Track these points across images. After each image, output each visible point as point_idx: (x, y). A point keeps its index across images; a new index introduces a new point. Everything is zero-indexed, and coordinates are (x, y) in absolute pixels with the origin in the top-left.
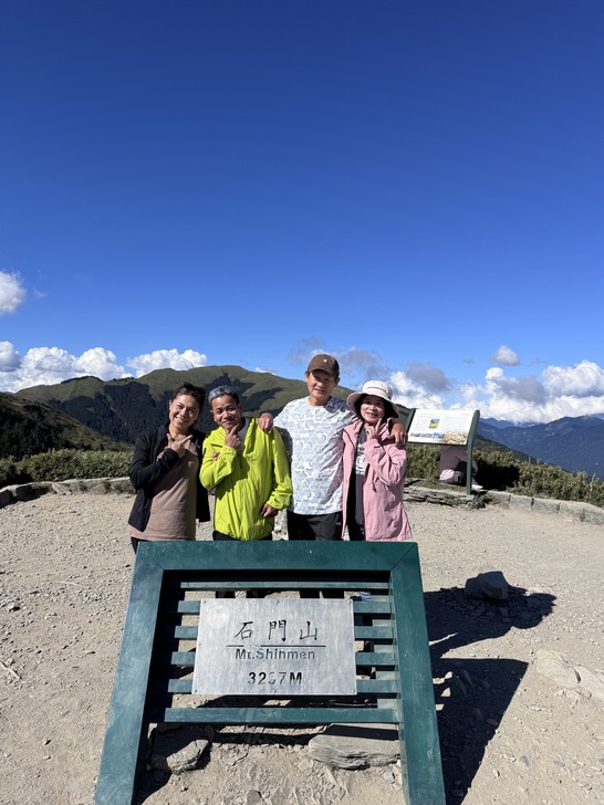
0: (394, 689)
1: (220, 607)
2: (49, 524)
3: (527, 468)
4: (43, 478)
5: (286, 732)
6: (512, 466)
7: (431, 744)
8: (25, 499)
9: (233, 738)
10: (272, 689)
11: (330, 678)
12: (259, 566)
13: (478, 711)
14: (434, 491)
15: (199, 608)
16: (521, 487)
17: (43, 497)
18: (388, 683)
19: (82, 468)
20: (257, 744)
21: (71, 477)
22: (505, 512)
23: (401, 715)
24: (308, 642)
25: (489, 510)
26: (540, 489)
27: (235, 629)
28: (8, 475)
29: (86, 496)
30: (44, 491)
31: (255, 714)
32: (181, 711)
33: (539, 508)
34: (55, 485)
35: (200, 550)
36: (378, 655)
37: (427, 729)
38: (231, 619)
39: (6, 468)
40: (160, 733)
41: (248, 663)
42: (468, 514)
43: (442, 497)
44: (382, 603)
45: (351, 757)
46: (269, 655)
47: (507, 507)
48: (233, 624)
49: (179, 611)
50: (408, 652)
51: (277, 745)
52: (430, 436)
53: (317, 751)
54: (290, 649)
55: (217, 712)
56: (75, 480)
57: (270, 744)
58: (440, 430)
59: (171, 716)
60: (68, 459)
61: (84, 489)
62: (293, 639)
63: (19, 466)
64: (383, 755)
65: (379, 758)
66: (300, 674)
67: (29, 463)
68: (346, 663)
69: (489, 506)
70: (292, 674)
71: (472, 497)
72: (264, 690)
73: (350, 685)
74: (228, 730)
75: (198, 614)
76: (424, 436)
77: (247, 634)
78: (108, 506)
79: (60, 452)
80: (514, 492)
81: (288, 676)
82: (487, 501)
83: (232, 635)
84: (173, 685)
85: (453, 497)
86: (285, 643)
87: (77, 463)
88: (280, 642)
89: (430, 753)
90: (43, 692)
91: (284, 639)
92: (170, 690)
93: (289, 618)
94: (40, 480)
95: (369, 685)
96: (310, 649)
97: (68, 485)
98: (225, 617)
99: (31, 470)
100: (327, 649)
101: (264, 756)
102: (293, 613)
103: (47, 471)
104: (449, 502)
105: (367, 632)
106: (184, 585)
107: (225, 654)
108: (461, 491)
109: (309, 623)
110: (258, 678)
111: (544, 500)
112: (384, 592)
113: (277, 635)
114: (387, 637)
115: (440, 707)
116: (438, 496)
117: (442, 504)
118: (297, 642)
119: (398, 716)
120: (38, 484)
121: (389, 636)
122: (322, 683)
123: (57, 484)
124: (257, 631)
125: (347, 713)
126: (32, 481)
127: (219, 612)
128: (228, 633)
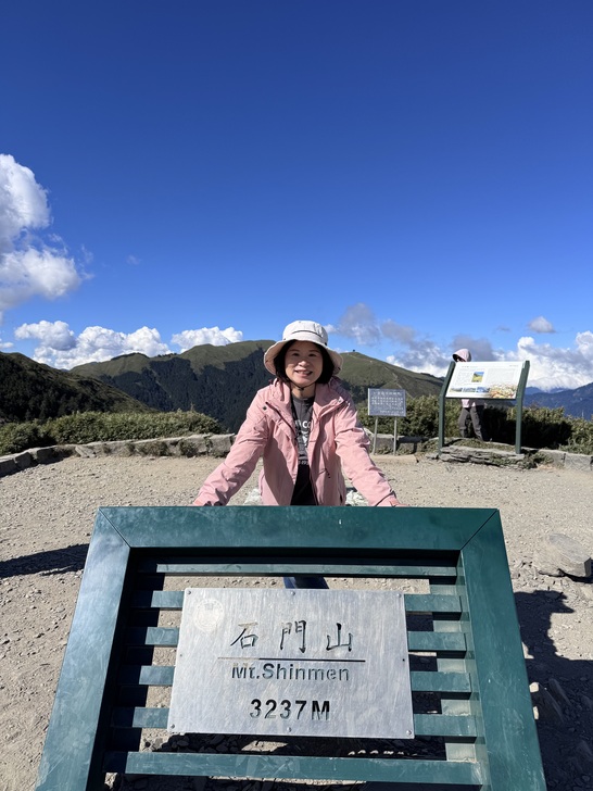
0: (471, 732)
1: (212, 600)
3: (581, 424)
4: (67, 441)
6: (564, 422)
8: (46, 462)
10: (285, 726)
12: (266, 542)
14: (478, 450)
15: (181, 601)
16: (576, 445)
17: (66, 460)
18: (462, 720)
19: (106, 430)
21: (95, 439)
22: (560, 472)
23: (485, 773)
24: (340, 653)
25: (541, 470)
27: (230, 635)
28: (29, 438)
29: (109, 459)
30: (68, 453)
31: (260, 766)
34: (78, 448)
35: (183, 519)
36: (445, 677)
38: (225, 619)
39: (28, 431)
41: (251, 686)
42: (518, 474)
43: (487, 456)
44: (449, 598)
46: (282, 672)
47: (561, 466)
48: (229, 626)
49: (154, 605)
50: (492, 677)
52: (473, 390)
54: (311, 665)
55: (203, 761)
56: (99, 443)
58: (484, 384)
59: (140, 762)
60: (92, 421)
61: (108, 451)
62: (316, 650)
63: (42, 430)
66: (326, 704)
67: (52, 427)
68: (397, 687)
69: (540, 466)
70: (315, 704)
71: (522, 456)
72: (274, 726)
73: (403, 726)
75: (180, 609)
76: (467, 390)
77: (249, 641)
78: (129, 468)
79: (84, 415)
80: (569, 450)
81: (308, 707)
82: (538, 460)
83: (227, 641)
84: (140, 717)
85: (500, 457)
86: (305, 656)
87: (101, 425)
88: (297, 653)
91: (303, 650)
92: (136, 723)
93: (311, 617)
94: (64, 443)
95: (432, 724)
96: (342, 665)
97: (92, 448)
98: (217, 616)
99: (55, 433)
100: (368, 661)
102: (316, 611)
103: (71, 433)
104: (496, 462)
105: (425, 639)
106: (161, 568)
107: (216, 671)
108: (508, 450)
109: (339, 626)
110: (264, 708)
112: (451, 580)
113: (293, 643)
114: (457, 648)
116: (484, 456)
117: (488, 464)
118: (323, 654)
119: (479, 774)
120: (62, 447)
121: (460, 647)
122: (361, 720)
123: (80, 446)
124: (264, 636)
125: (399, 767)
126: (55, 443)
127: (210, 607)
128: (221, 639)
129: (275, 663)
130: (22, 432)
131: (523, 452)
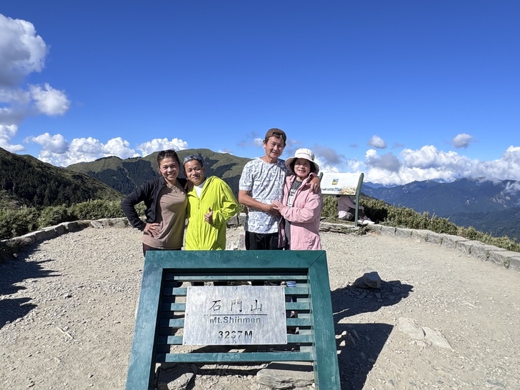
0: (310, 341)
1: (200, 291)
2: (89, 246)
3: (392, 210)
4: (85, 218)
5: (242, 368)
6: (383, 208)
7: (334, 373)
8: (74, 231)
9: (209, 372)
10: (234, 341)
11: (271, 334)
12: (224, 266)
13: (362, 354)
14: (335, 224)
15: (186, 292)
16: (388, 221)
17: (85, 230)
18: (307, 337)
19: (110, 211)
20: (224, 375)
21: (103, 217)
22: (379, 237)
23: (316, 356)
24: (256, 312)
25: (368, 236)
26: (400, 222)
27: (209, 305)
28: (62, 216)
29: (112, 229)
30: (86, 226)
31: (223, 357)
32: (176, 355)
33: (400, 234)
34: (92, 222)
35: (186, 256)
36: (300, 320)
37: (332, 364)
38: (207, 299)
39: (61, 211)
40: (162, 369)
41: (218, 326)
42: (356, 238)
43: (339, 228)
44: (303, 288)
45: (283, 382)
46: (232, 320)
47: (379, 234)
48: (208, 302)
49: (173, 294)
50: (320, 317)
51: (237, 376)
52: (333, 190)
53: (262, 378)
54: (244, 317)
55: (199, 356)
56: (105, 219)
57: (233, 375)
58: (339, 186)
59: (169, 358)
60: (101, 205)
61: (111, 224)
62: (246, 311)
63: (69, 211)
64: (304, 380)
65: (301, 382)
66: (251, 332)
67: (76, 208)
68: (280, 325)
69: (368, 234)
70: (246, 332)
71: (358, 228)
72: (229, 342)
73: (283, 339)
74: (206, 367)
75: (186, 296)
76: (329, 190)
77: (217, 308)
78: (127, 235)
79: (95, 201)
80: (384, 224)
81: (244, 333)
82: (367, 230)
83: (207, 308)
84: (170, 339)
85: (346, 228)
86: (242, 313)
87: (106, 208)
88: (238, 312)
89: (333, 379)
90: (88, 346)
91: (241, 311)
92: (169, 342)
94: (83, 219)
95: (295, 339)
96: (257, 317)
97: (101, 222)
98: (203, 297)
99: (77, 212)
100: (268, 316)
101: (229, 382)
102: (246, 294)
103: (87, 213)
104: (344, 231)
105: (293, 306)
106: (176, 278)
107: (203, 320)
108: (351, 224)
109: (256, 301)
110: (224, 335)
111: (403, 229)
112: (305, 281)
113: (236, 309)
114: (306, 309)
115: (339, 352)
116: (337, 228)
117: (340, 232)
118: (249, 312)
119: (313, 356)
120: (82, 221)
121: (307, 308)
122: (265, 337)
123: (94, 221)
124: (223, 306)
125: (281, 355)
126: (78, 219)
127: (199, 294)
128: (205, 308)
129: (229, 317)
130: (57, 212)
131: (359, 225)
